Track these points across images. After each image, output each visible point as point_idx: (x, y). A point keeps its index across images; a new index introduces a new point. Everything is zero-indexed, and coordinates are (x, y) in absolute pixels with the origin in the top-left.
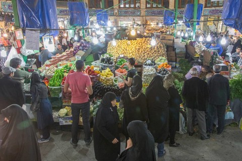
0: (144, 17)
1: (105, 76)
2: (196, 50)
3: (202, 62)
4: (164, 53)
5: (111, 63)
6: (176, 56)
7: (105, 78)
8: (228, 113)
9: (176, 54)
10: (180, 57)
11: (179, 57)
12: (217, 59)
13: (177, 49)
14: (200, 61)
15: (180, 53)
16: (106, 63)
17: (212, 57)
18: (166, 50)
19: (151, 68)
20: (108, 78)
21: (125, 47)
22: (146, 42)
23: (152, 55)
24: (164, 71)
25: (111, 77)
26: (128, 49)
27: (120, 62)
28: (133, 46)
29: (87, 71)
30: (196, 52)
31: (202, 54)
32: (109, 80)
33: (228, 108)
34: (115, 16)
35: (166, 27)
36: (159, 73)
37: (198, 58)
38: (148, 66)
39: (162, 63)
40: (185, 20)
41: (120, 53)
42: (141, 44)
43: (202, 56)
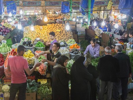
0: (44, 7)
1: (28, 57)
2: (96, 33)
3: (101, 43)
4: (71, 36)
5: (32, 46)
6: (78, 38)
7: (28, 59)
8: (130, 83)
9: (78, 36)
10: (82, 39)
11: (80, 39)
12: (114, 40)
13: (78, 33)
14: (99, 42)
15: (82, 35)
16: (27, 45)
17: (111, 39)
18: (72, 33)
19: (65, 48)
20: (30, 58)
21: (39, 32)
22: (55, 27)
23: (62, 38)
24: (76, 51)
25: (32, 58)
26: (41, 33)
27: (38, 44)
28: (44, 30)
29: (13, 53)
30: (96, 35)
31: (101, 36)
32: (31, 60)
33: (130, 80)
34: (20, 6)
35: (64, 14)
36: (72, 53)
37: (97, 39)
38: (63, 47)
39: (72, 44)
40: (82, 9)
41: (35, 36)
42: (51, 29)
43: (100, 38)
